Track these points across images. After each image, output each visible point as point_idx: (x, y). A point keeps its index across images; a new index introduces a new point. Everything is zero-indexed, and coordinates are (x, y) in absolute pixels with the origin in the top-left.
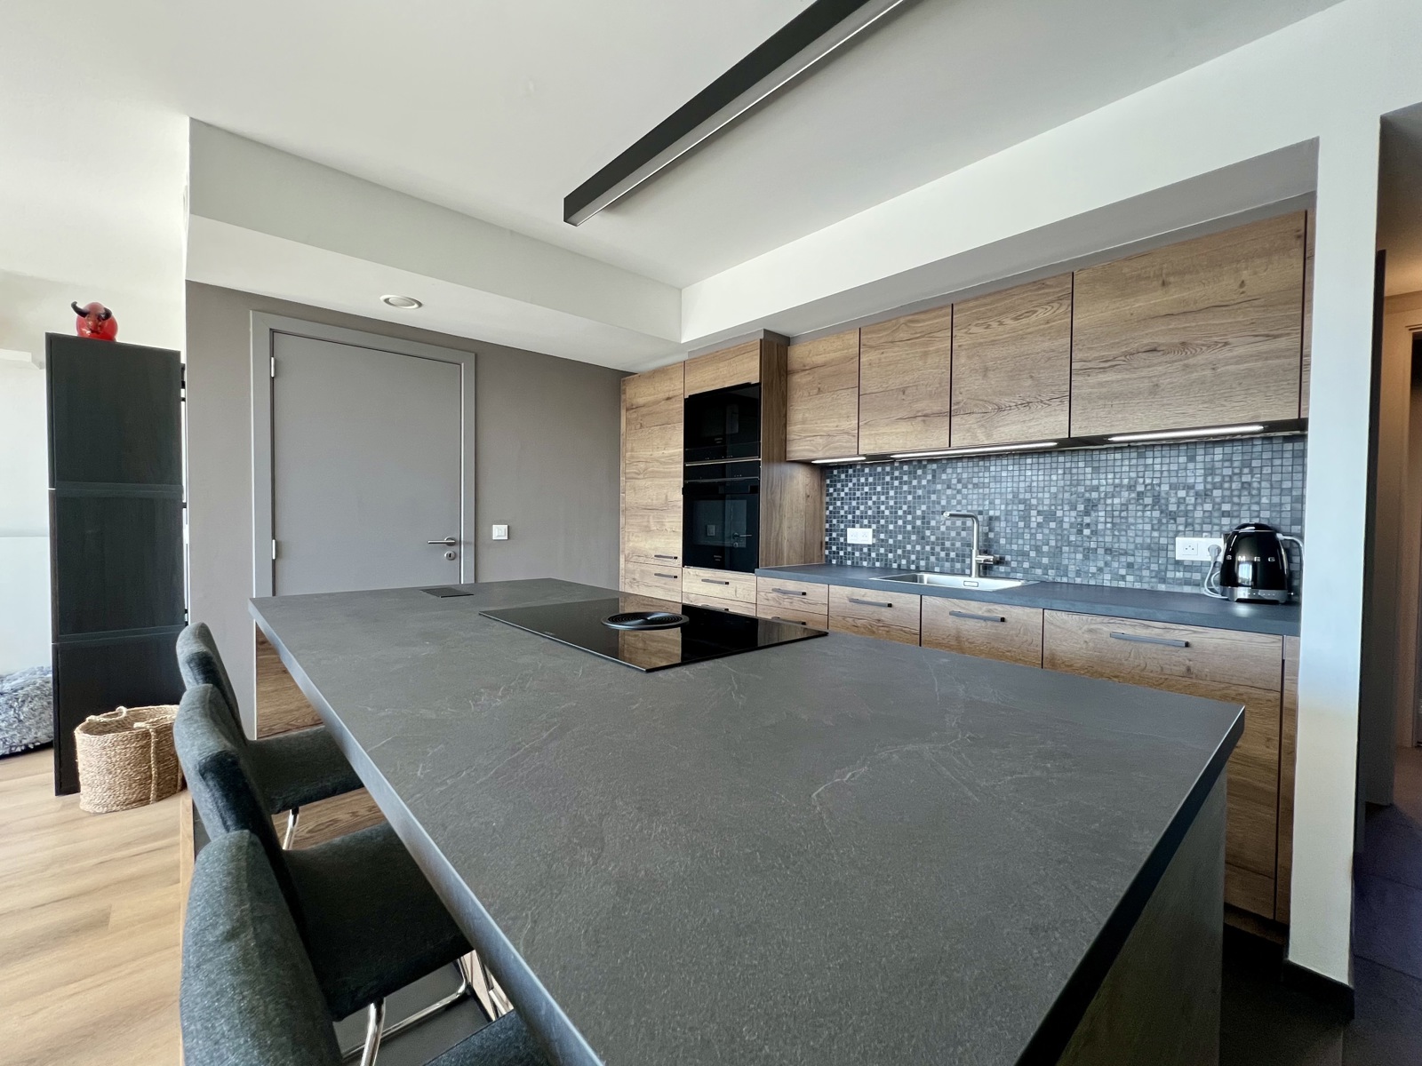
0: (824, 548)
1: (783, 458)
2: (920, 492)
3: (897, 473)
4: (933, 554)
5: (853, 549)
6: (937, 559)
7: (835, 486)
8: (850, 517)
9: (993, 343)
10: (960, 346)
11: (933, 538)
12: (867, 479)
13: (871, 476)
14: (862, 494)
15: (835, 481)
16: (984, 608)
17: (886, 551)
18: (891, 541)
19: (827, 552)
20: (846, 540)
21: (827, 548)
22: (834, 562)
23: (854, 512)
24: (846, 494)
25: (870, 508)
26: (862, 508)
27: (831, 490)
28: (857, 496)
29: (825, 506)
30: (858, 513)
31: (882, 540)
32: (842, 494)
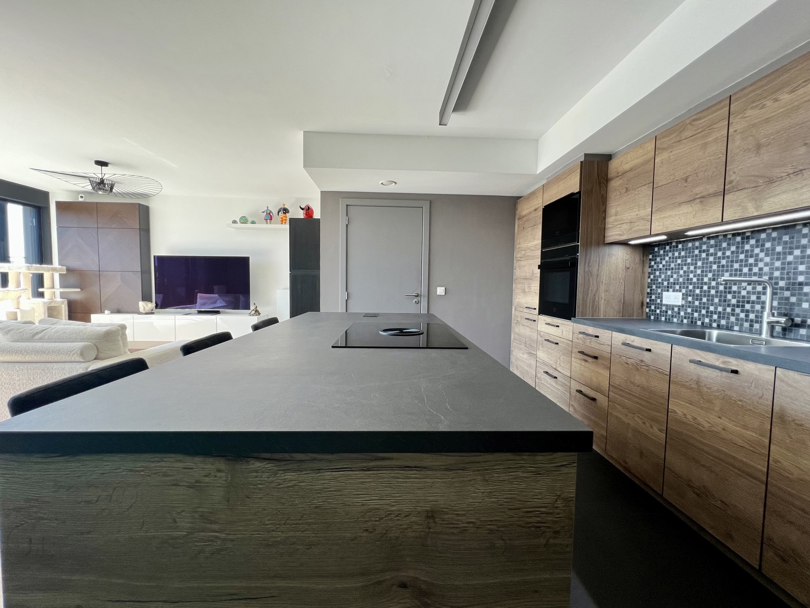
0: (645, 307)
1: (601, 241)
2: (724, 262)
3: (704, 247)
4: (733, 315)
5: (667, 308)
6: (737, 319)
7: (656, 259)
8: (665, 283)
9: (767, 121)
10: (735, 131)
11: (734, 301)
12: (680, 254)
13: (683, 250)
14: (675, 266)
15: (656, 256)
16: (721, 360)
17: (692, 311)
18: (697, 303)
19: (647, 310)
20: (661, 301)
21: (647, 307)
22: (652, 317)
23: (669, 280)
24: (664, 266)
25: (681, 277)
26: (675, 276)
27: (653, 263)
28: (672, 267)
29: (647, 275)
30: (672, 280)
31: (690, 302)
32: (661, 266)
